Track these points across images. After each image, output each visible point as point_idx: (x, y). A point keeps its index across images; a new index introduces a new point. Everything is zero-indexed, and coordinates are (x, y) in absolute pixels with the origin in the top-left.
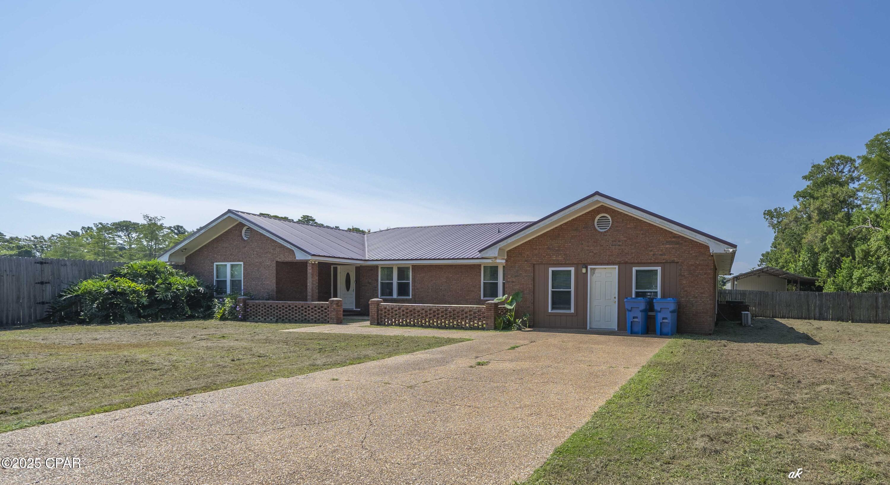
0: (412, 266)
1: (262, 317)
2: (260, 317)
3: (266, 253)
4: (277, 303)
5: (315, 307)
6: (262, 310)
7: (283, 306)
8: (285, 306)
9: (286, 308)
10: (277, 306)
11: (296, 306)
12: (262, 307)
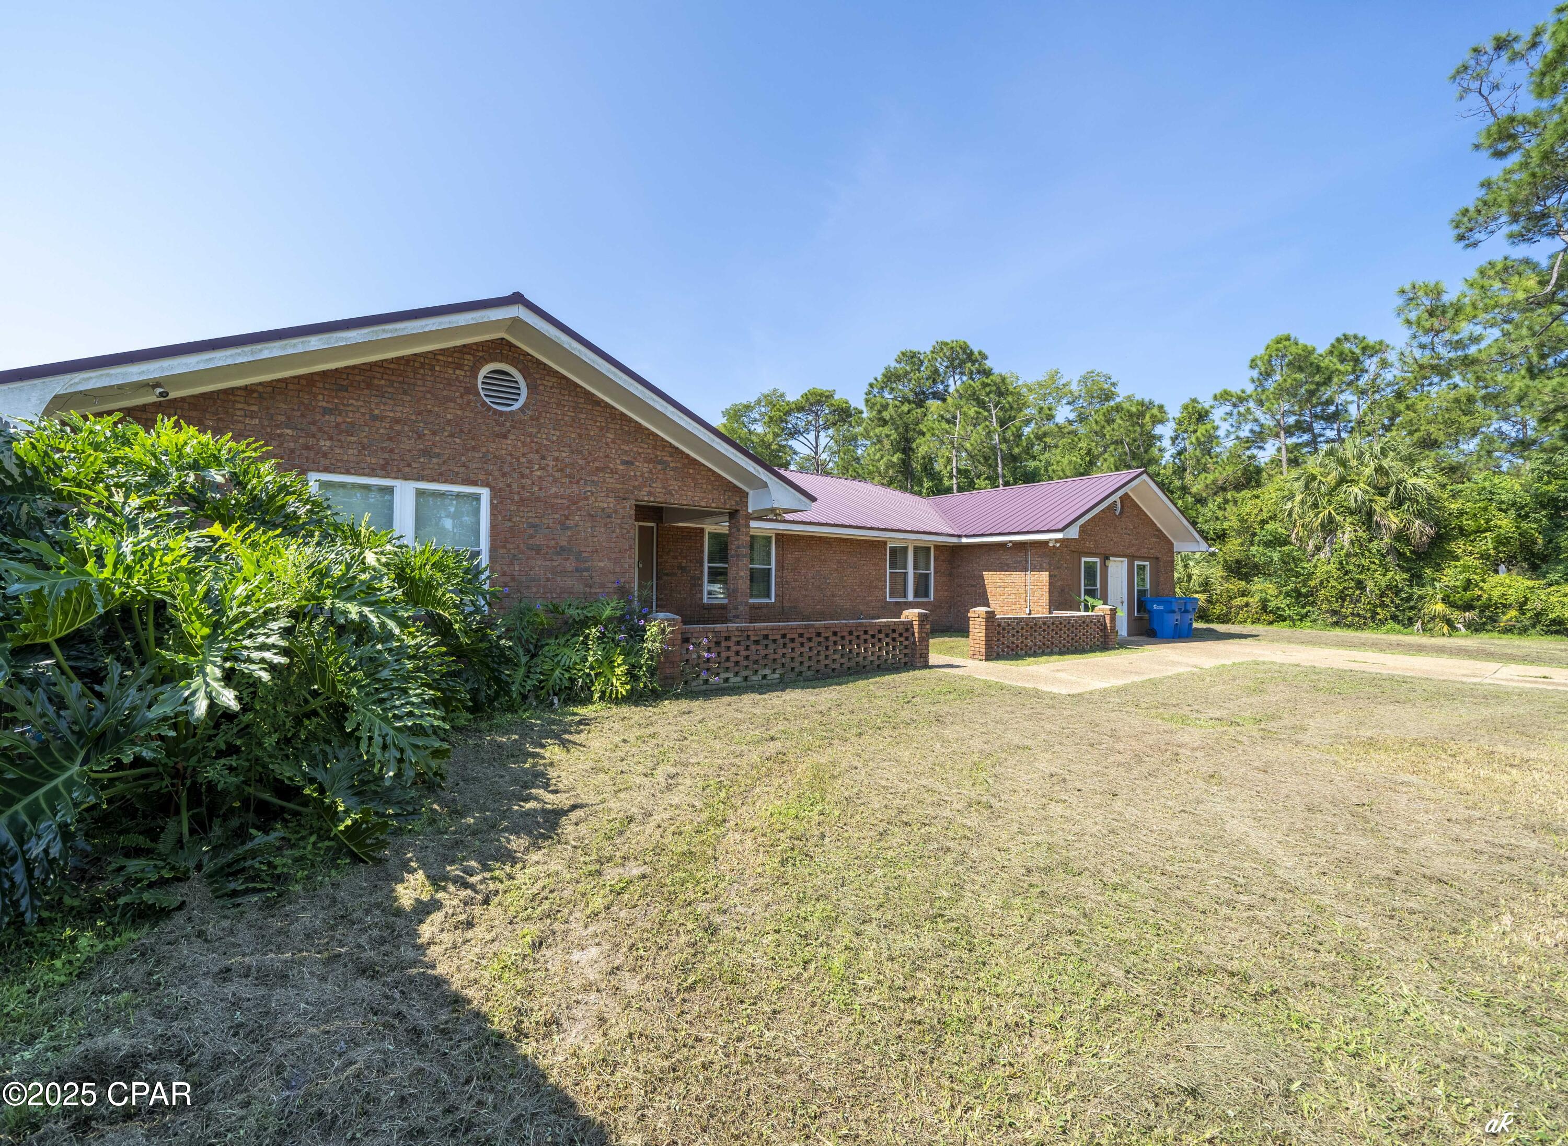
0: (777, 535)
1: (736, 674)
2: (731, 675)
3: (598, 469)
4: (784, 628)
5: (880, 632)
6: (737, 653)
7: (801, 635)
8: (806, 635)
9: (810, 639)
10: (784, 636)
11: (835, 634)
12: (738, 643)
